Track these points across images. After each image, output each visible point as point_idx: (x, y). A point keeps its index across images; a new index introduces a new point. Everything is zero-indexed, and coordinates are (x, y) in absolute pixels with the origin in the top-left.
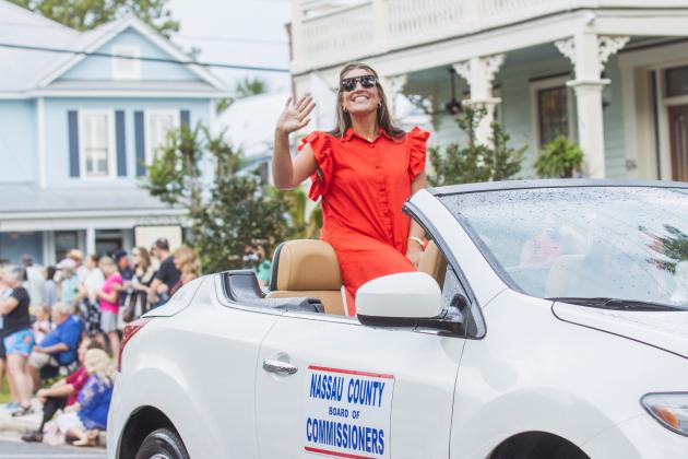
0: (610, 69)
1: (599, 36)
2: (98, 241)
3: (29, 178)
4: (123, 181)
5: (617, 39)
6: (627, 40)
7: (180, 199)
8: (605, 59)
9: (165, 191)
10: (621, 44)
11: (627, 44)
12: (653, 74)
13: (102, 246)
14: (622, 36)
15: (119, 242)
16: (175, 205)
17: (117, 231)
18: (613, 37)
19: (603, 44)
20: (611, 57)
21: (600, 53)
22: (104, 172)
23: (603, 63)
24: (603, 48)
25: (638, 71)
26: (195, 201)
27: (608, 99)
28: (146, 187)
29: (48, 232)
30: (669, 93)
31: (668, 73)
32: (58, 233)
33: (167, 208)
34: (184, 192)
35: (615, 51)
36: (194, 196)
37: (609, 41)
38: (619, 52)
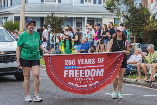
2: (87, 21)
3: (70, 3)
4: (95, 5)
7: (115, 11)
9: (111, 9)
13: (89, 22)
15: (93, 21)
16: (113, 12)
17: (93, 18)
22: (90, 3)
26: (119, 12)
28: (106, 7)
29: (74, 18)
32: (77, 18)
33: (111, 13)
34: (116, 9)
36: (118, 10)
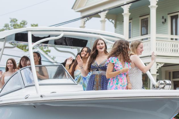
0: (159, 71)
1: (157, 63)
5: (161, 64)
6: (164, 64)
8: (158, 69)
10: (162, 65)
11: (164, 65)
12: (170, 72)
14: (163, 63)
18: (160, 63)
19: (158, 65)
20: (159, 68)
21: (157, 67)
23: (157, 70)
24: (157, 66)
25: (166, 72)
27: (158, 79)
30: (174, 78)
31: (174, 72)
35: (160, 67)
37: (159, 64)
38: (162, 67)
